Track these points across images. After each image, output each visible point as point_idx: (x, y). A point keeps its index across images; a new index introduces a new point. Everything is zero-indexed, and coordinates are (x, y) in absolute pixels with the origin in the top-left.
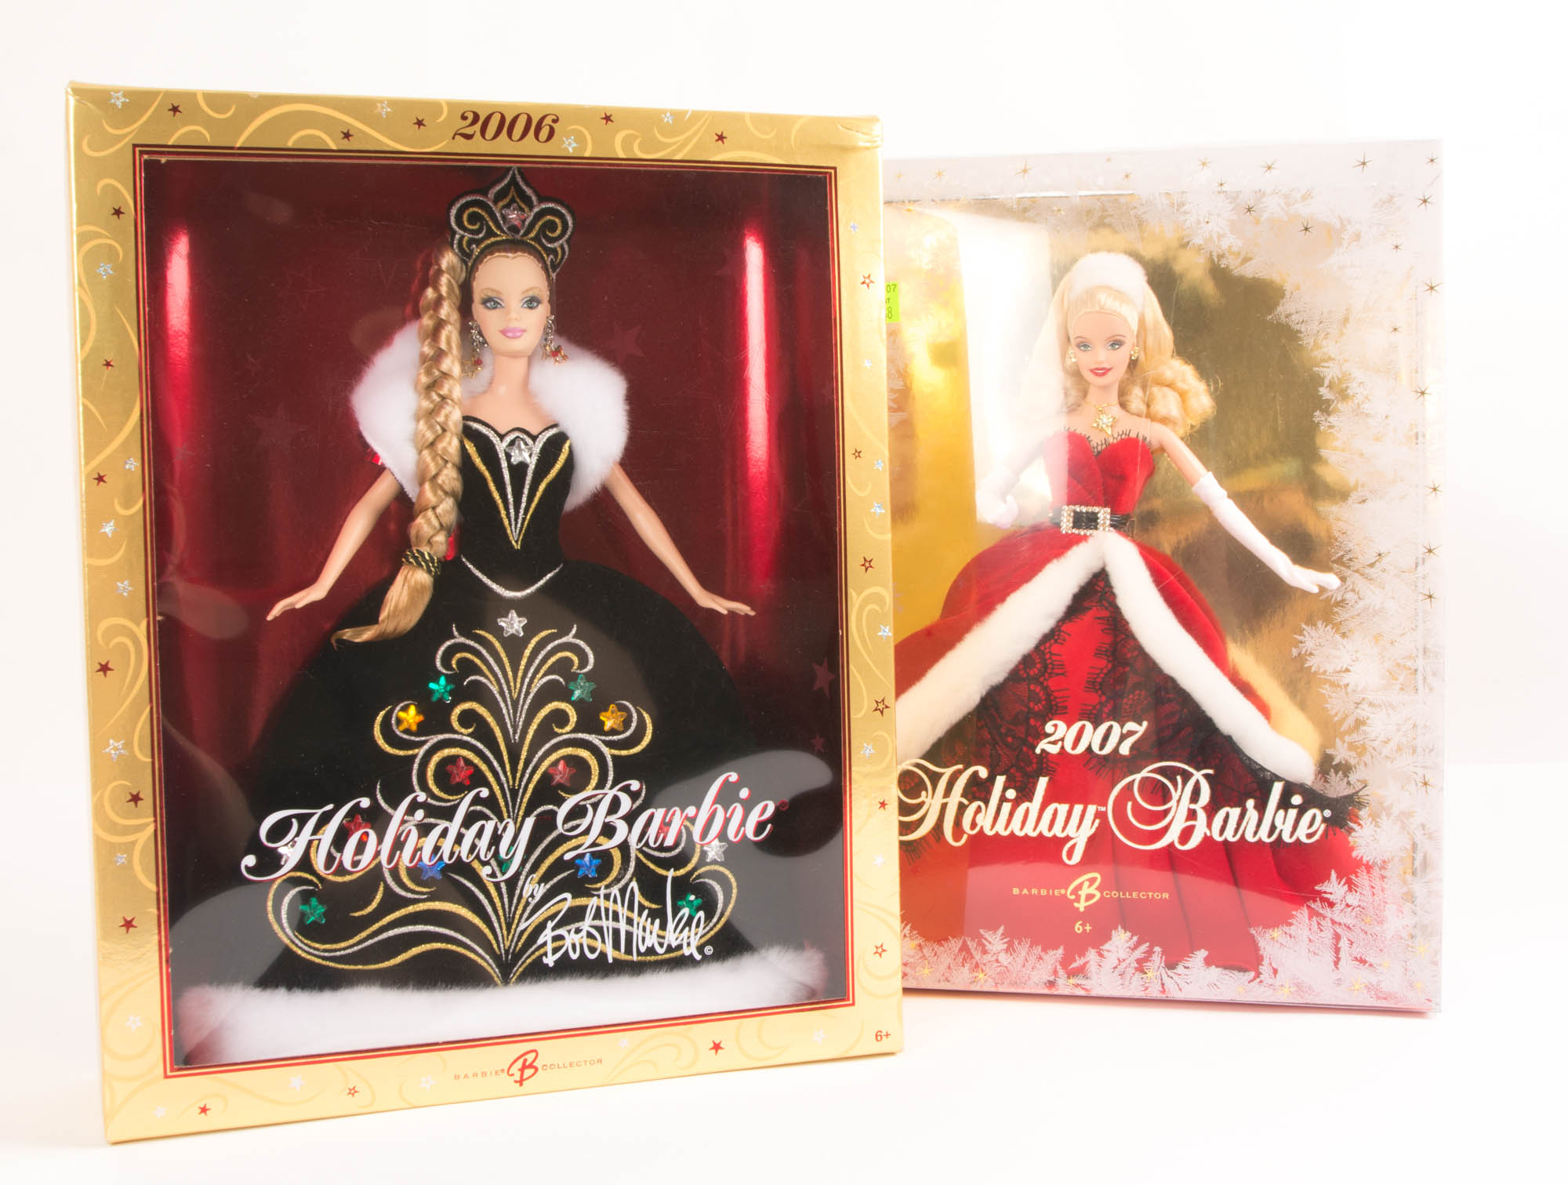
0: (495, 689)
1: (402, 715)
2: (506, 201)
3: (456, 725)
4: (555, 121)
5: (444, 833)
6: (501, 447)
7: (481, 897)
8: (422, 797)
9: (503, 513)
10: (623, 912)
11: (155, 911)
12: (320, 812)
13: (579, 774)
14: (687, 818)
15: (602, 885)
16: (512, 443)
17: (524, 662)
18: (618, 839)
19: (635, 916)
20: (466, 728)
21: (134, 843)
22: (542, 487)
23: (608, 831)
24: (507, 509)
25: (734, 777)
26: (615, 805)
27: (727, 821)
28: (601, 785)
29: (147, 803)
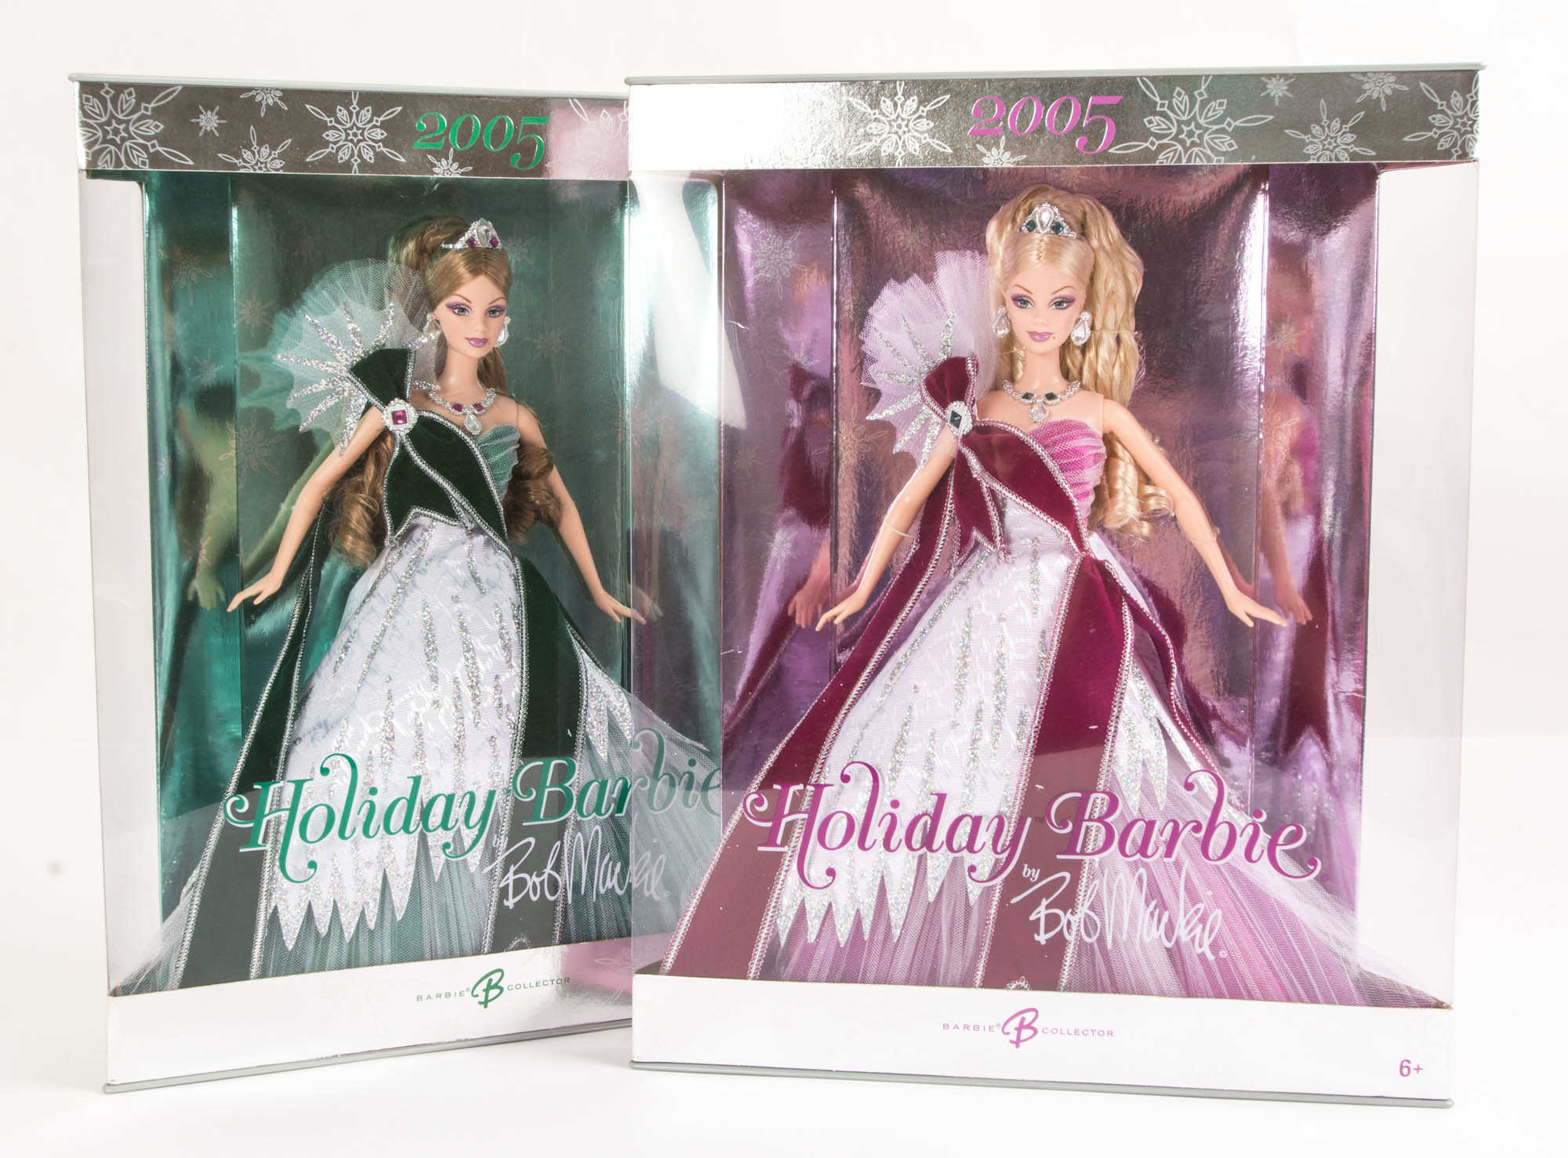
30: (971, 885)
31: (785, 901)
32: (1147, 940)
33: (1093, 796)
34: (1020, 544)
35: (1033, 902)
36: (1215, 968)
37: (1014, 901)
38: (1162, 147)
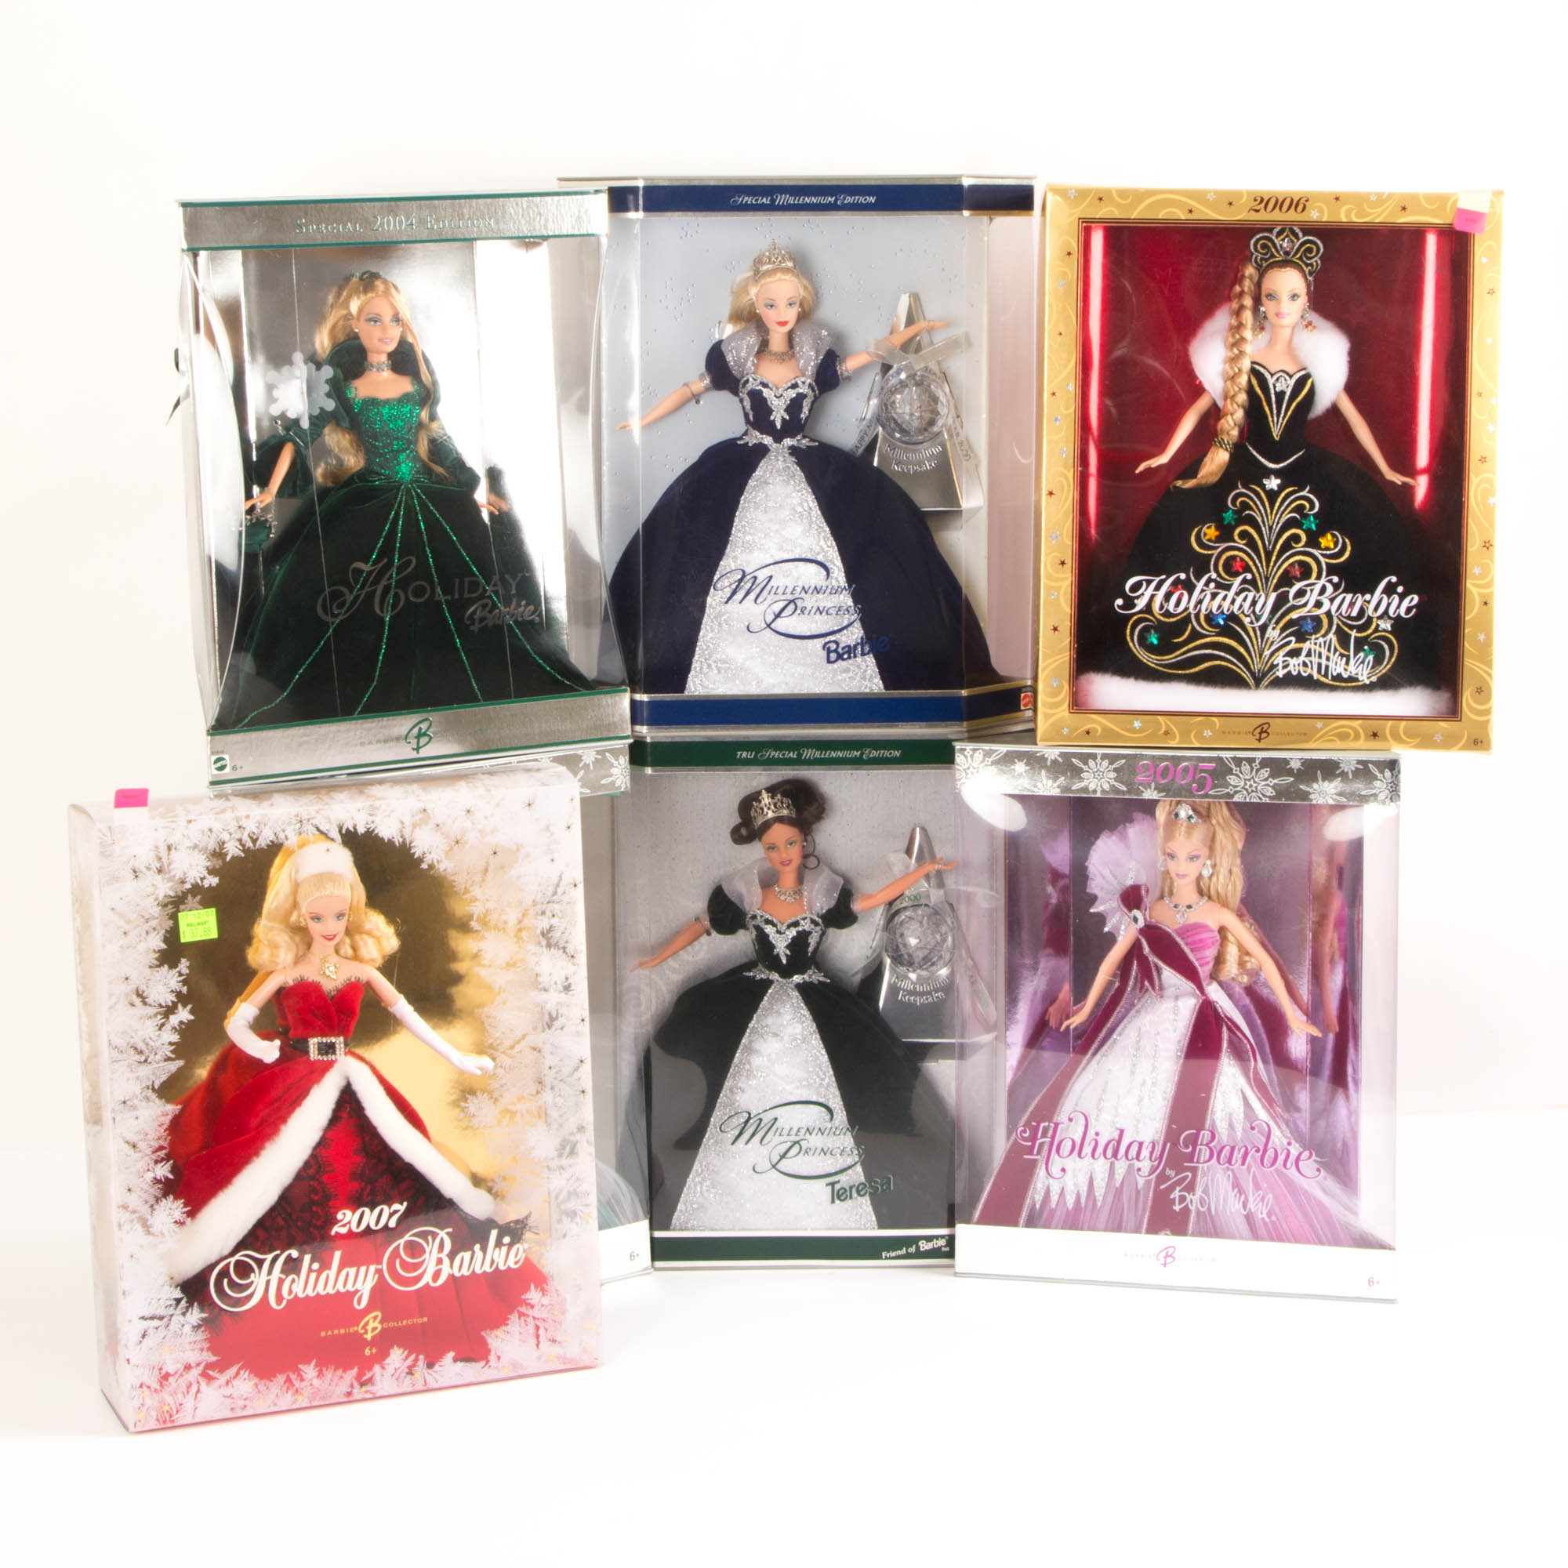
0: (1259, 520)
1: (1207, 531)
2: (1282, 237)
3: (1236, 538)
4: (1307, 201)
5: (1224, 598)
6: (1271, 381)
7: (1245, 637)
8: (1214, 576)
9: (1270, 419)
10: (1324, 652)
11: (1069, 623)
12: (1158, 579)
13: (1306, 572)
14: (1365, 601)
15: (1314, 637)
16: (1278, 379)
17: (1277, 504)
18: (1324, 609)
19: (1331, 655)
20: (1242, 540)
21: (1061, 587)
22: (1294, 404)
23: (1318, 604)
24: (1272, 417)
25: (1394, 579)
26: (1323, 590)
27: (1389, 605)
28: (1319, 577)
29: (1068, 565)
30: (1138, 1177)
31: (1039, 1185)
32: (1233, 1210)
33: (1202, 1132)
34: (1169, 992)
35: (1172, 1188)
36: (1270, 1225)
37: (1162, 1187)
38: (1236, 792)
